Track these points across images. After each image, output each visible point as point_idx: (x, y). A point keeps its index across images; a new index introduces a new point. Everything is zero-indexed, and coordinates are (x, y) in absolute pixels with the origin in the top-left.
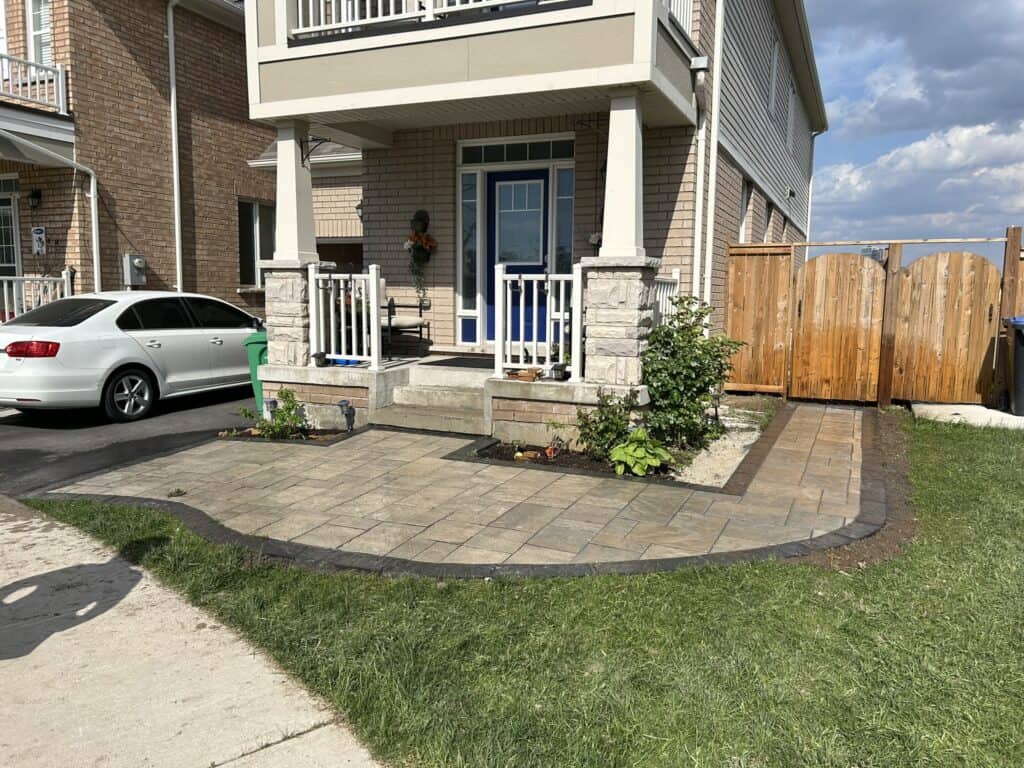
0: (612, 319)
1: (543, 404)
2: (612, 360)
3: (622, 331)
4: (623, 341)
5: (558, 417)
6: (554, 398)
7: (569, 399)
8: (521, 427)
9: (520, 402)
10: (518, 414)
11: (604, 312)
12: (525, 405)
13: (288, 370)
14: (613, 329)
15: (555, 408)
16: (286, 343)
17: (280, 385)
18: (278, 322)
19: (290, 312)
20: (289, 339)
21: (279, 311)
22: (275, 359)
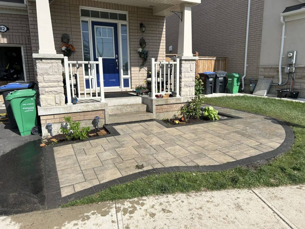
0: (189, 76)
1: (171, 105)
2: (189, 88)
3: (191, 79)
4: (192, 82)
5: (175, 108)
6: (175, 103)
7: (179, 102)
8: (164, 114)
9: (164, 105)
10: (163, 110)
11: (187, 74)
12: (165, 106)
13: (56, 108)
14: (189, 79)
15: (175, 105)
16: (53, 95)
17: (53, 116)
18: (48, 85)
19: (56, 80)
20: (56, 93)
21: (48, 80)
22: (47, 104)
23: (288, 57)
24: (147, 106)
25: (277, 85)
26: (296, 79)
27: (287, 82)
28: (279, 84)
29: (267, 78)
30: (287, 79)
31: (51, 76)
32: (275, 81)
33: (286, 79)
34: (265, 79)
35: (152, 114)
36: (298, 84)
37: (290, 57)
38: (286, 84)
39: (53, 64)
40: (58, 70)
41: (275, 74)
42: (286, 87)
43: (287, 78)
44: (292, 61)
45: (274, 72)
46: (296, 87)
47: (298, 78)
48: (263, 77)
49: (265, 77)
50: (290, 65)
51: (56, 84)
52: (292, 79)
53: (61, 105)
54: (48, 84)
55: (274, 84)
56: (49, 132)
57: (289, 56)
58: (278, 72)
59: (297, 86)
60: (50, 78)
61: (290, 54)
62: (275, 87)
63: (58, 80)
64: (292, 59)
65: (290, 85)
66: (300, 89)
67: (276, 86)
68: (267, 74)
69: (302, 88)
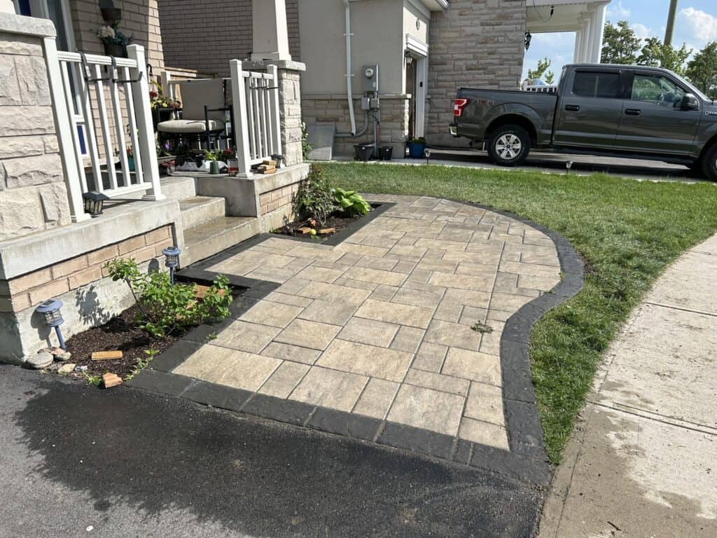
0: (294, 112)
1: (279, 191)
2: (294, 144)
3: (297, 122)
4: (298, 129)
5: (284, 199)
6: (285, 183)
7: (291, 181)
9: (269, 194)
10: (269, 205)
11: (291, 107)
12: (272, 196)
13: (50, 238)
15: (284, 192)
16: (34, 189)
17: (47, 271)
18: (11, 149)
19: (38, 125)
20: (40, 179)
21: (12, 126)
22: (19, 227)
23: (366, 76)
24: (226, 199)
25: (350, 135)
26: (382, 121)
27: (367, 130)
28: (353, 134)
29: (323, 121)
30: (366, 124)
31: (16, 109)
32: (342, 127)
33: (364, 122)
34: (317, 124)
35: (256, 219)
36: (387, 132)
37: (370, 78)
38: (364, 134)
39: (17, 58)
40: (38, 87)
41: (340, 112)
42: (364, 138)
43: (366, 120)
44: (374, 86)
45: (338, 108)
46: (384, 138)
47: (386, 121)
48: (314, 119)
49: (318, 120)
50: (370, 93)
51: (36, 142)
52: (375, 123)
53: (62, 224)
54: (12, 143)
55: (339, 133)
56: (42, 338)
57: (367, 74)
58: (348, 108)
59: (387, 136)
60: (18, 118)
61: (370, 72)
62: (342, 140)
63: (45, 127)
64: (372, 82)
65: (373, 133)
66: (391, 142)
67: (344, 138)
68: (321, 113)
69: (395, 139)
